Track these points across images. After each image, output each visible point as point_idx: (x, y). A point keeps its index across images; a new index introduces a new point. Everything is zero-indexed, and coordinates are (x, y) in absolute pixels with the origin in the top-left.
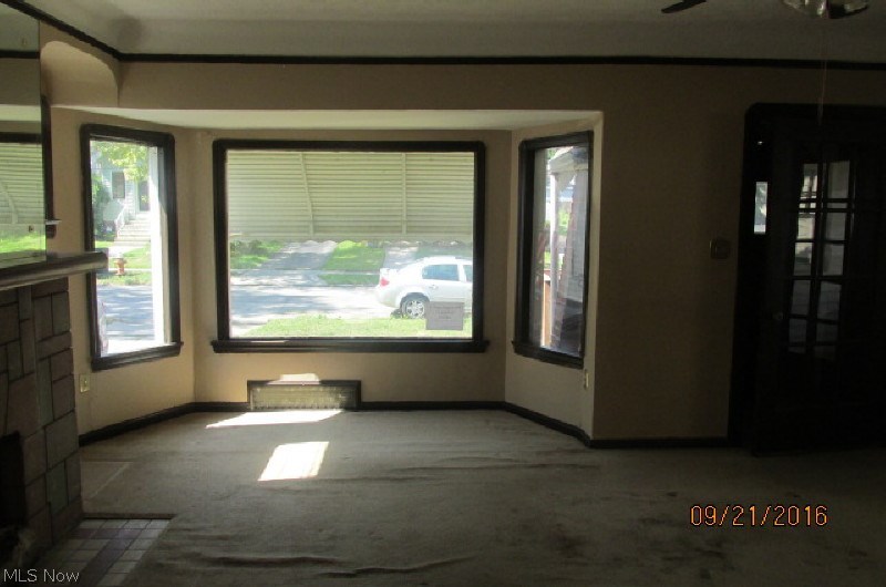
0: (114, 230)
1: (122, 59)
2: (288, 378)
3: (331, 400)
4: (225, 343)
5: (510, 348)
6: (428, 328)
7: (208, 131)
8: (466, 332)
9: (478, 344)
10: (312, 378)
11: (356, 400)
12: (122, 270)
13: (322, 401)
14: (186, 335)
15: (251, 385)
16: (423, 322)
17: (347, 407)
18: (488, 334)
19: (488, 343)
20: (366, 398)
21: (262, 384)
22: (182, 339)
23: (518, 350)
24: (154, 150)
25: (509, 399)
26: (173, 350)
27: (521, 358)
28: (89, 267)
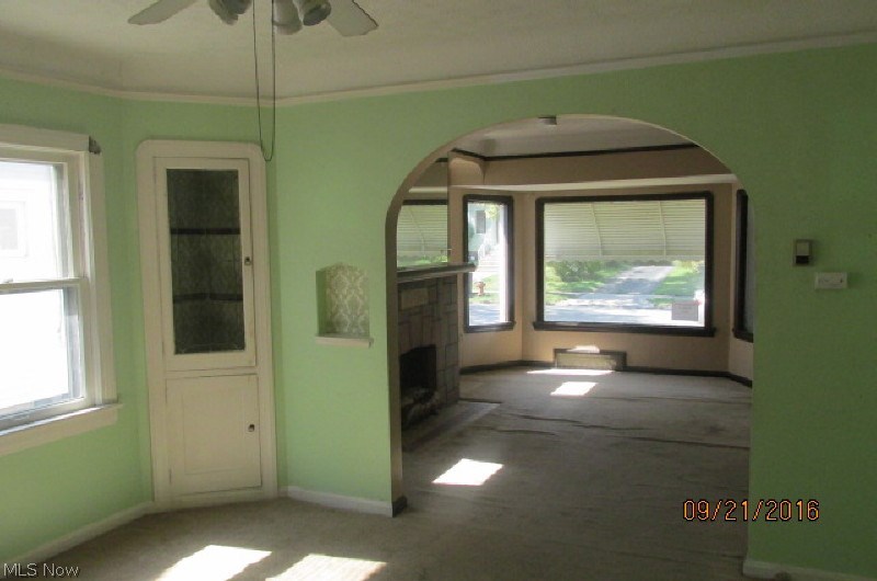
0: (477, 259)
1: (485, 160)
2: (580, 348)
3: (605, 364)
4: (540, 324)
5: (732, 334)
6: (674, 318)
7: (533, 193)
8: (700, 323)
9: (708, 331)
10: (594, 349)
11: (623, 365)
12: (482, 291)
13: (601, 364)
14: (518, 318)
15: (557, 351)
16: (669, 313)
17: (617, 369)
18: (716, 324)
19: (715, 330)
20: (629, 364)
21: (563, 351)
22: (516, 319)
23: (737, 336)
24: (502, 206)
25: (732, 370)
26: (509, 326)
27: (738, 341)
28: (465, 271)
